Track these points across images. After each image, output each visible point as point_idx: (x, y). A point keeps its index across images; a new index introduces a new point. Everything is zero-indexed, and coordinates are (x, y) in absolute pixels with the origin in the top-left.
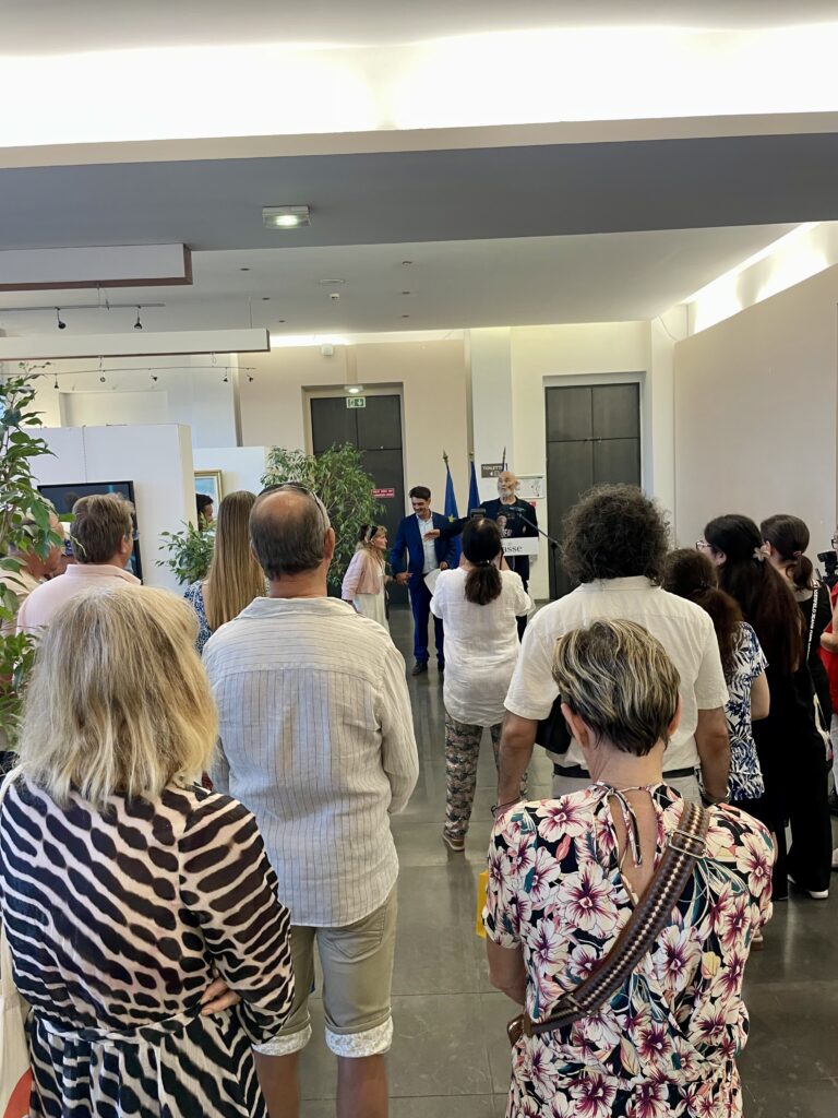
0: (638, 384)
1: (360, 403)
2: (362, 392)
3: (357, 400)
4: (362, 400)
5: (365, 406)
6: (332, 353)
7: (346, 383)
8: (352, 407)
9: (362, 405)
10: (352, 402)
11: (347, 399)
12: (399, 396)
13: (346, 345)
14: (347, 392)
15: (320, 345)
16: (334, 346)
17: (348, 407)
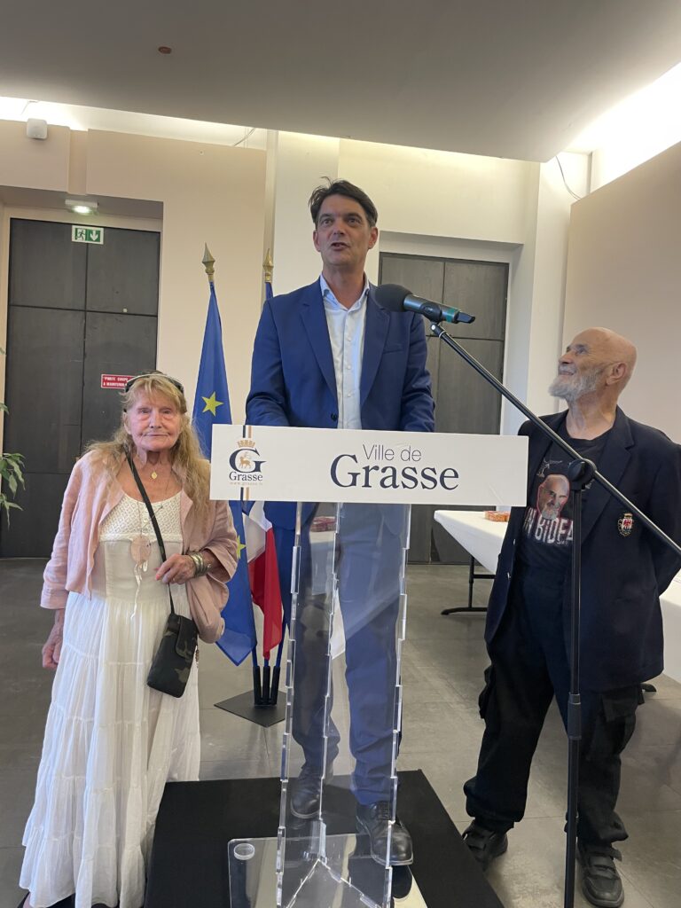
0: (507, 265)
1: (94, 237)
2: (95, 213)
3: (91, 232)
4: (98, 233)
5: (101, 242)
6: (45, 137)
7: (67, 191)
8: (79, 240)
9: (98, 240)
10: (82, 233)
11: (74, 227)
12: (159, 233)
13: (72, 128)
14: (71, 211)
15: (26, 121)
16: (49, 125)
17: (73, 240)
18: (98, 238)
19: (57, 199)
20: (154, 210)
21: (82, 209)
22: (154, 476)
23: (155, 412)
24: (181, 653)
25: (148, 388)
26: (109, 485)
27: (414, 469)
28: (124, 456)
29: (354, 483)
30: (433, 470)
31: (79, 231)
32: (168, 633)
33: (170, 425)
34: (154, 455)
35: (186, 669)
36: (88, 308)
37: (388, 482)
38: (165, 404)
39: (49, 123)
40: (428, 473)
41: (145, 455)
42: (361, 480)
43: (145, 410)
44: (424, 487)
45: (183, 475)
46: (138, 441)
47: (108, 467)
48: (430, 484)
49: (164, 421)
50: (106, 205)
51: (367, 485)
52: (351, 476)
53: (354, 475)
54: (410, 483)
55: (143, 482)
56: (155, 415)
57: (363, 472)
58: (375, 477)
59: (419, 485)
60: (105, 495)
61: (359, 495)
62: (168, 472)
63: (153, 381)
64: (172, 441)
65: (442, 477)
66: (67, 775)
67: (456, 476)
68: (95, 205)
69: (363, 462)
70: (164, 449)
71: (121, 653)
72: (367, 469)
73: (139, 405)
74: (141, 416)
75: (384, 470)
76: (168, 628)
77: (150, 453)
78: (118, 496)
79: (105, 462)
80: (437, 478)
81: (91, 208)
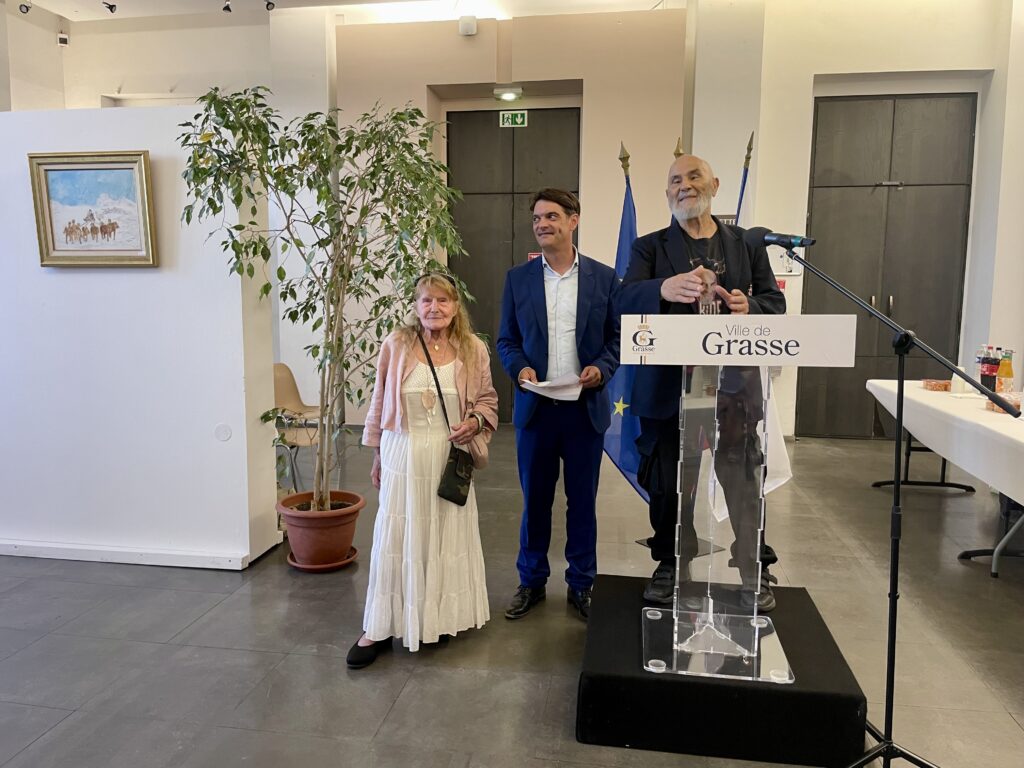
0: (975, 95)
1: (519, 120)
2: (520, 98)
3: (516, 115)
4: (523, 115)
5: (526, 125)
6: (474, 32)
7: (495, 81)
8: (507, 125)
9: (523, 123)
10: (508, 118)
11: (501, 113)
12: (579, 109)
13: (498, 19)
14: (499, 99)
15: (458, 19)
16: (479, 20)
17: (501, 126)
18: (522, 122)
19: (486, 90)
20: (575, 87)
21: (509, 96)
22: (437, 348)
23: (434, 301)
24: (462, 475)
25: (428, 283)
26: (408, 354)
27: (765, 342)
28: (416, 335)
29: (719, 352)
30: (780, 342)
31: (506, 116)
32: (451, 461)
33: (446, 310)
34: (436, 332)
35: (466, 486)
36: (516, 191)
37: (744, 351)
38: (442, 295)
39: (477, 17)
40: (776, 344)
41: (430, 332)
42: (724, 349)
43: (428, 300)
44: (772, 353)
45: (457, 346)
46: (424, 323)
47: (406, 342)
48: (777, 351)
49: (442, 308)
50: (529, 89)
51: (729, 353)
52: (717, 348)
53: (720, 347)
54: (762, 351)
55: (430, 352)
56: (434, 305)
57: (726, 344)
58: (735, 348)
59: (769, 352)
60: (405, 361)
61: (722, 361)
62: (445, 344)
63: (432, 279)
64: (448, 321)
65: (787, 346)
66: (388, 552)
67: (798, 345)
68: (520, 91)
69: (726, 337)
70: (443, 328)
71: (421, 471)
72: (729, 342)
73: (423, 296)
74: (426, 303)
75: (741, 343)
76: (450, 457)
77: (432, 331)
78: (416, 362)
79: (403, 339)
80: (783, 347)
81: (517, 94)
